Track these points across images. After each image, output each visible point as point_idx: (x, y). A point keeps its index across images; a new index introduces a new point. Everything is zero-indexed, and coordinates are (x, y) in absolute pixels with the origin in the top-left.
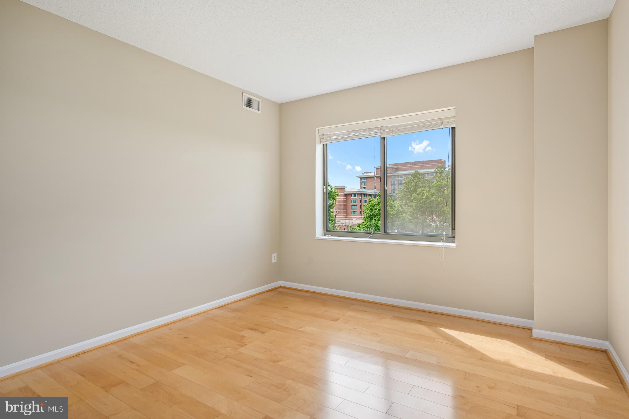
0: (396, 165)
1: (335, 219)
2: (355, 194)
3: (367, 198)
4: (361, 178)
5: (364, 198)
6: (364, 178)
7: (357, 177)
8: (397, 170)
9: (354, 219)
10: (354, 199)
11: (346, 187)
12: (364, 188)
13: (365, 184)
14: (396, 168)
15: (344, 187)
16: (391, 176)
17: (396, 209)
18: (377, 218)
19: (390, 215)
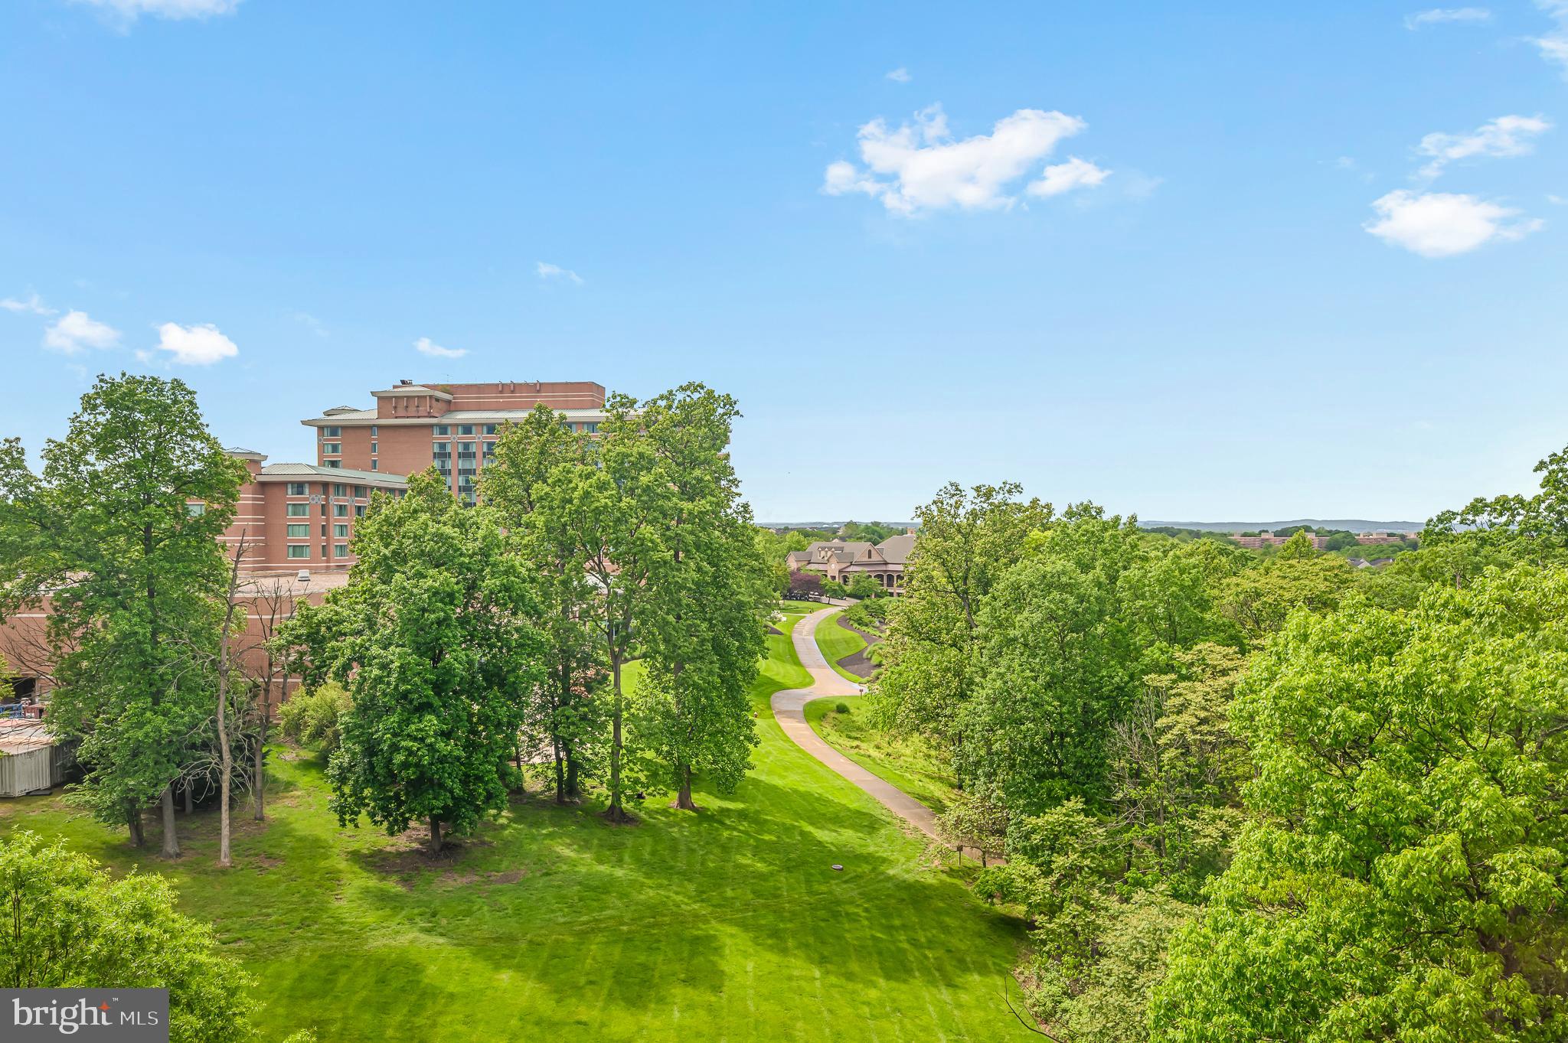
0: (448, 389)
1: (235, 577)
2: (299, 486)
3: (349, 501)
4: (321, 428)
5: (335, 500)
6: (334, 430)
7: (304, 423)
8: (450, 407)
9: (303, 573)
10: (298, 499)
11: (266, 457)
12: (334, 464)
13: (335, 448)
14: (449, 402)
15: (256, 458)
16: (431, 426)
17: (481, 533)
18: (413, 567)
19: (461, 555)
